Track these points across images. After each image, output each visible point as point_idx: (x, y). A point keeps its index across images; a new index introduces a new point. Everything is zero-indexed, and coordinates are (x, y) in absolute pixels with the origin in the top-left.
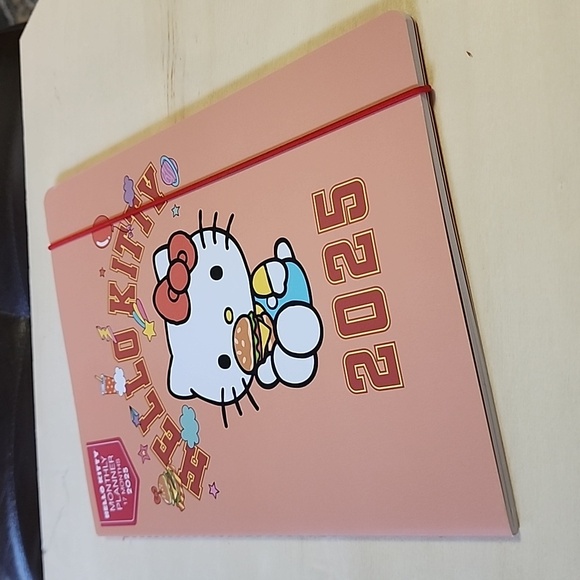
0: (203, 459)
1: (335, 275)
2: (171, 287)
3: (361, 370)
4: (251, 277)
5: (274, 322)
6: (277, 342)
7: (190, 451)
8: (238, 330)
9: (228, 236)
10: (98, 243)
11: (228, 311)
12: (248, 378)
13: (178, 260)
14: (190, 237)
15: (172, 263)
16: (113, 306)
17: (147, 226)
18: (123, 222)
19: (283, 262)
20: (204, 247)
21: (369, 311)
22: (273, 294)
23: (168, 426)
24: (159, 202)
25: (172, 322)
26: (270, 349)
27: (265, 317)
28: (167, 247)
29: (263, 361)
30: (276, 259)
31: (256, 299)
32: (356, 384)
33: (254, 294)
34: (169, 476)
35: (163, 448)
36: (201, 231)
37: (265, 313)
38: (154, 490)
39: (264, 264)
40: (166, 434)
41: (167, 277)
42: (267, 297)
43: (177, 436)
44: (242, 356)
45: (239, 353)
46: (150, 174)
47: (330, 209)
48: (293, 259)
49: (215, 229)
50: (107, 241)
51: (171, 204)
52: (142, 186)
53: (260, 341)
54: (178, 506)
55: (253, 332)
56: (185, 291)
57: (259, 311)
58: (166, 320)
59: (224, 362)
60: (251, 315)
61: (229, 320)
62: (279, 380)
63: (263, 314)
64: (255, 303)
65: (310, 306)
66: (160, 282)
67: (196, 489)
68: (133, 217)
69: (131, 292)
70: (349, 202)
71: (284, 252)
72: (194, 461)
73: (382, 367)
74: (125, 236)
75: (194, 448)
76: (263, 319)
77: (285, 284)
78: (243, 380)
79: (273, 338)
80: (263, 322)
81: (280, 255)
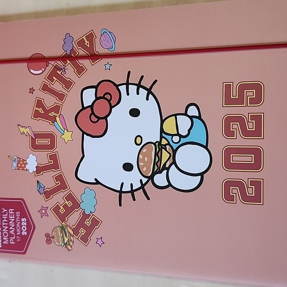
0: (95, 222)
1: (229, 133)
2: (93, 113)
3: (235, 191)
4: (162, 121)
5: (175, 152)
6: (174, 163)
7: (85, 216)
8: (144, 150)
9: (149, 91)
10: (32, 71)
11: (139, 138)
12: (145, 180)
13: (103, 98)
14: (117, 86)
15: (97, 98)
17: (80, 70)
18: (59, 62)
19: (191, 118)
20: (128, 94)
21: (249, 159)
22: (178, 134)
23: (70, 197)
24: (94, 57)
25: (88, 135)
26: (167, 166)
27: (168, 147)
28: (96, 87)
29: (160, 172)
30: (186, 114)
31: (164, 135)
32: (229, 197)
33: (162, 131)
34: (63, 228)
35: (62, 211)
36: (127, 84)
37: (169, 144)
38: (47, 235)
39: (175, 115)
40: (67, 202)
41: (91, 107)
42: (173, 135)
43: (76, 205)
44: (143, 166)
45: (141, 164)
46: (90, 37)
47: (234, 94)
48: (199, 117)
49: (139, 86)
50: (41, 71)
51: (104, 61)
52: (81, 43)
53: (160, 160)
54: (66, 247)
55: (156, 154)
56: (106, 118)
57: (164, 142)
58: (84, 133)
59: (128, 167)
60: (157, 144)
61: (138, 143)
62: (170, 185)
63: (166, 144)
64: (161, 137)
65: (206, 147)
66: (84, 108)
67: (85, 239)
68: (69, 62)
70: (250, 94)
71: (193, 111)
72: (88, 222)
73: (251, 191)
74: (58, 72)
75: (89, 215)
76: (166, 147)
77: (189, 131)
78: (141, 181)
79: (171, 160)
80: (166, 149)
81: (190, 113)
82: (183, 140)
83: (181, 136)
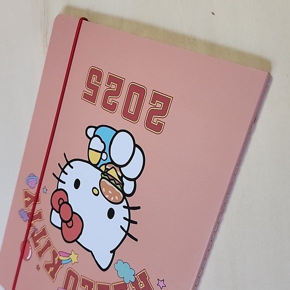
0: (143, 276)
2: (66, 222)
3: (155, 120)
4: (89, 162)
5: (112, 162)
6: (120, 167)
7: (135, 284)
8: (104, 190)
9: (68, 163)
10: (28, 258)
11: (94, 189)
12: (125, 203)
13: (60, 206)
15: (59, 212)
16: (53, 275)
19: (94, 136)
20: (65, 183)
21: (135, 97)
22: (102, 153)
25: (78, 237)
26: (120, 175)
27: (107, 167)
28: (53, 209)
29: (123, 184)
30: (91, 139)
31: (99, 166)
33: (95, 166)
36: (59, 180)
37: (106, 165)
39: (89, 149)
41: (63, 221)
42: (101, 158)
44: (115, 198)
45: (112, 200)
47: (90, 92)
48: (96, 128)
49: (63, 170)
50: (30, 250)
51: (41, 191)
52: (27, 204)
53: (114, 179)
55: (109, 180)
56: (72, 213)
57: (103, 168)
58: (76, 240)
59: (111, 214)
60: (103, 176)
61: (97, 193)
62: (134, 180)
63: (105, 167)
64: (99, 169)
65: (117, 132)
66: (61, 229)
68: (33, 222)
69: (55, 254)
70: (94, 79)
71: (91, 132)
72: (141, 285)
73: (159, 105)
74: (35, 235)
75: (135, 278)
76: (107, 169)
77: (102, 142)
78: (124, 207)
79: (117, 168)
80: (109, 170)
81: (91, 135)
82: (107, 151)
83: (103, 151)
